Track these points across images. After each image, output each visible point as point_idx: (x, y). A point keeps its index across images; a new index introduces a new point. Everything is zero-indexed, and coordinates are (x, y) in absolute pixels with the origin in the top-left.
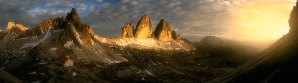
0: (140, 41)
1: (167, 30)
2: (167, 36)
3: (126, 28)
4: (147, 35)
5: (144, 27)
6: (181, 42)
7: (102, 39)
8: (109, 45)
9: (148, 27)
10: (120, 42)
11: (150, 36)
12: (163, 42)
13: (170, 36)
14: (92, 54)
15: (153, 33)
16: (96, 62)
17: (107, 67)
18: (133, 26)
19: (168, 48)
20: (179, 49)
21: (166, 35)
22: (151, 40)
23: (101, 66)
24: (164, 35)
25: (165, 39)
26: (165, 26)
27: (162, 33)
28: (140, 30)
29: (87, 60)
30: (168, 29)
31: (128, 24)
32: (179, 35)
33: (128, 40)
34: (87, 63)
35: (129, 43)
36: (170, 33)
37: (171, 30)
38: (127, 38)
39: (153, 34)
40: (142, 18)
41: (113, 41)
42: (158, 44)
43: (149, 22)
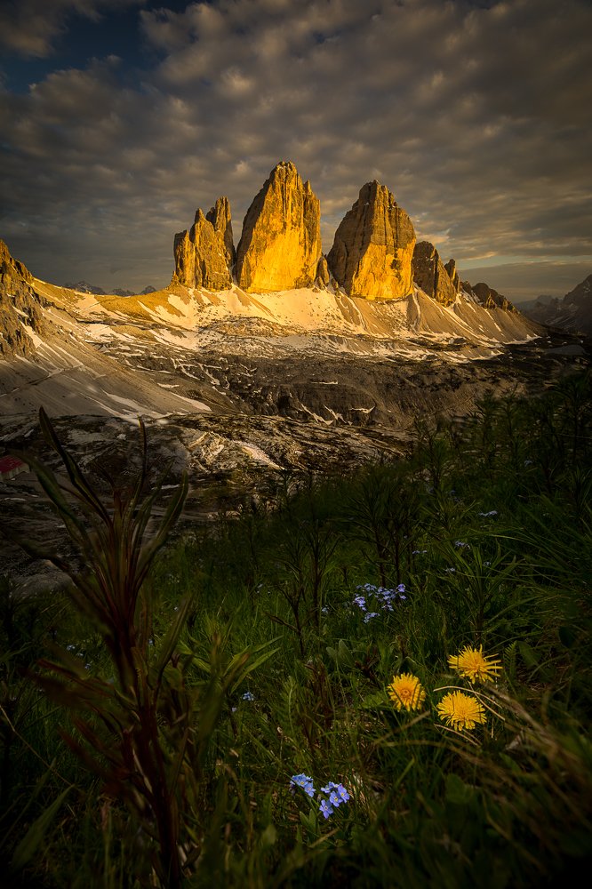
0: (265, 300)
1: (391, 240)
2: (391, 273)
3: (192, 239)
4: (297, 273)
5: (283, 230)
6: (458, 301)
7: (76, 301)
8: (123, 348)
9: (302, 229)
10: (173, 310)
11: (310, 274)
12: (371, 302)
13: (407, 272)
14: (35, 383)
15: (325, 262)
16: (63, 418)
17: (122, 436)
18: (229, 226)
19: (393, 334)
20: (448, 335)
21: (387, 267)
22: (317, 295)
23: (92, 437)
24: (378, 270)
25: (380, 292)
26: (381, 220)
27: (367, 261)
28: (261, 250)
29: (12, 419)
30: (396, 237)
31: (203, 216)
32: (450, 267)
33: (206, 300)
34: (15, 430)
35: (213, 312)
36: (406, 256)
37: (414, 242)
38: (203, 289)
39: (325, 266)
40: (269, 182)
41: (134, 309)
42: (350, 315)
43: (306, 200)
